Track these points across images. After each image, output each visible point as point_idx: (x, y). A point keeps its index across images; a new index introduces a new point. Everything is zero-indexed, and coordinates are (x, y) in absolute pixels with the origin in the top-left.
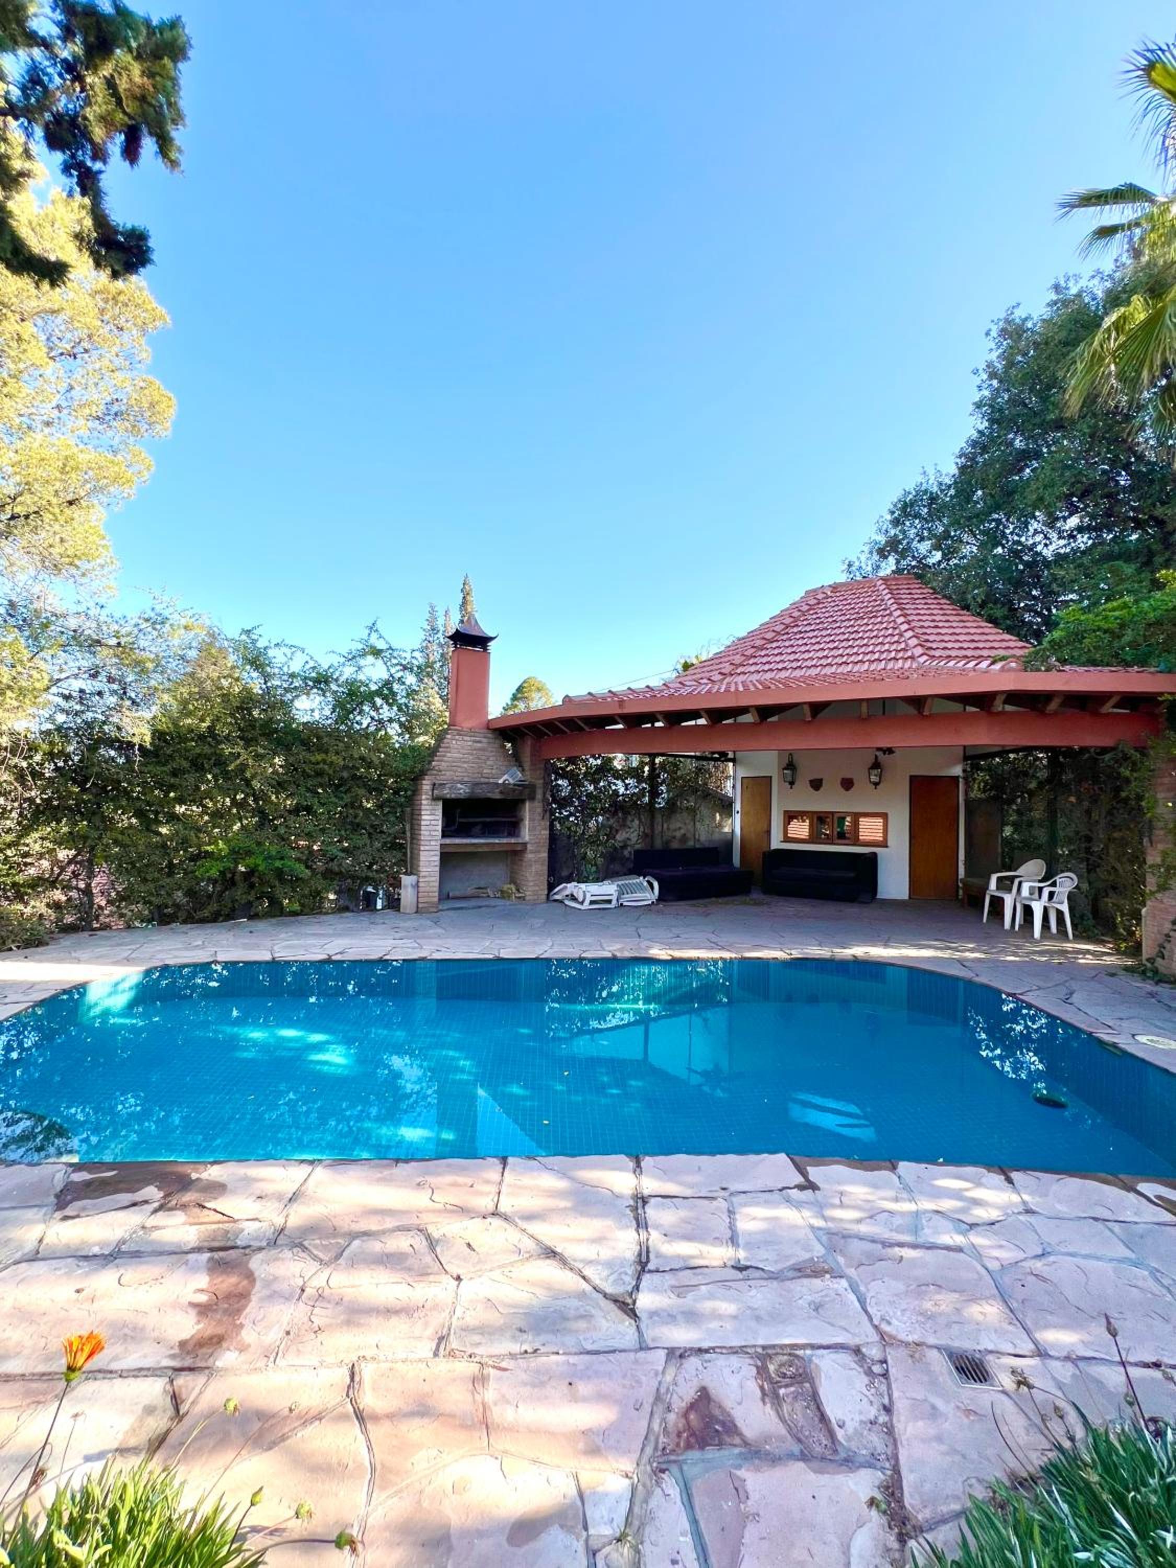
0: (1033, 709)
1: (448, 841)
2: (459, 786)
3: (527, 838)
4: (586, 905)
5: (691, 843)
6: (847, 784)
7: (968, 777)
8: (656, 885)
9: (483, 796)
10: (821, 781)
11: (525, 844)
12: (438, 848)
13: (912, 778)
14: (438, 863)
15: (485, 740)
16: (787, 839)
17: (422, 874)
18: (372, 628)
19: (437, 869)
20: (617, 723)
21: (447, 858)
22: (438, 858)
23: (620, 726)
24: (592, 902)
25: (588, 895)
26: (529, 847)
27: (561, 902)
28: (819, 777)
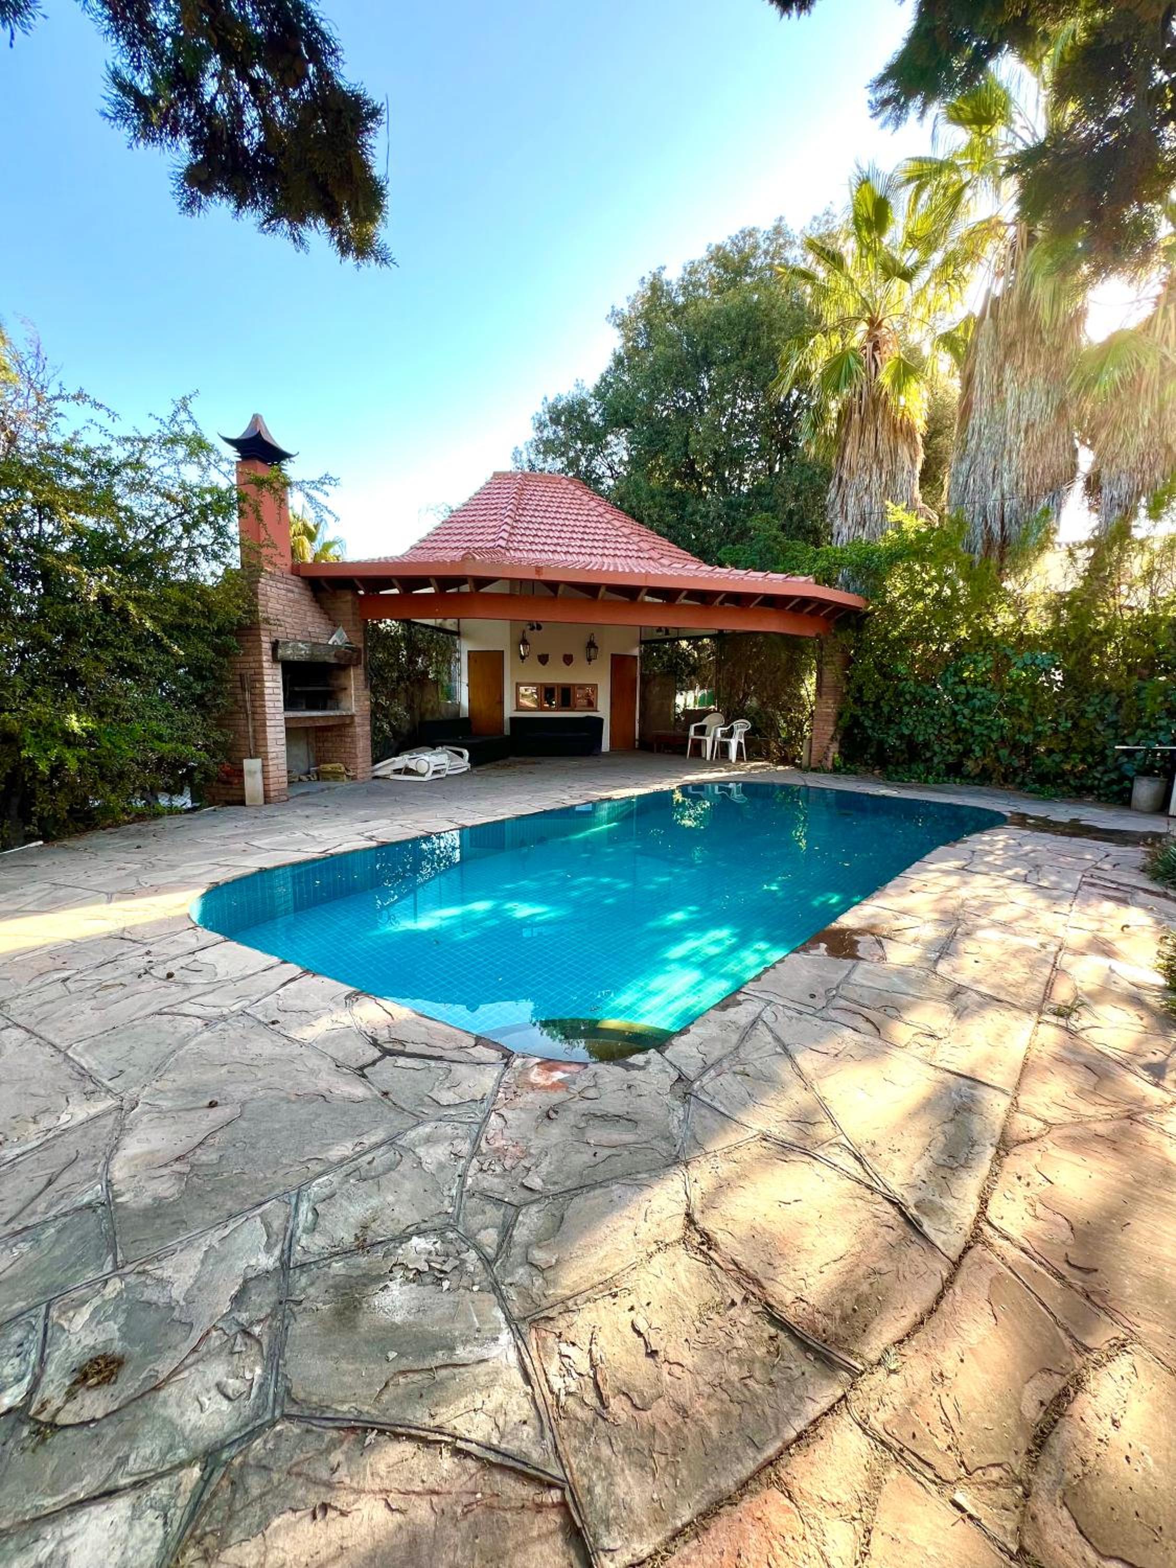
0: (702, 602)
1: (291, 714)
2: (300, 645)
3: (354, 710)
4: (429, 776)
5: (437, 715)
6: (568, 659)
7: (645, 657)
8: (466, 752)
9: (320, 659)
10: (547, 656)
11: (352, 716)
12: (283, 722)
13: (613, 655)
14: (284, 741)
15: (296, 590)
16: (519, 708)
17: (270, 756)
18: (184, 405)
19: (284, 748)
20: (393, 587)
21: (293, 732)
22: (283, 735)
23: (395, 591)
24: (435, 772)
25: (432, 765)
26: (357, 719)
27: (384, 778)
28: (545, 653)
